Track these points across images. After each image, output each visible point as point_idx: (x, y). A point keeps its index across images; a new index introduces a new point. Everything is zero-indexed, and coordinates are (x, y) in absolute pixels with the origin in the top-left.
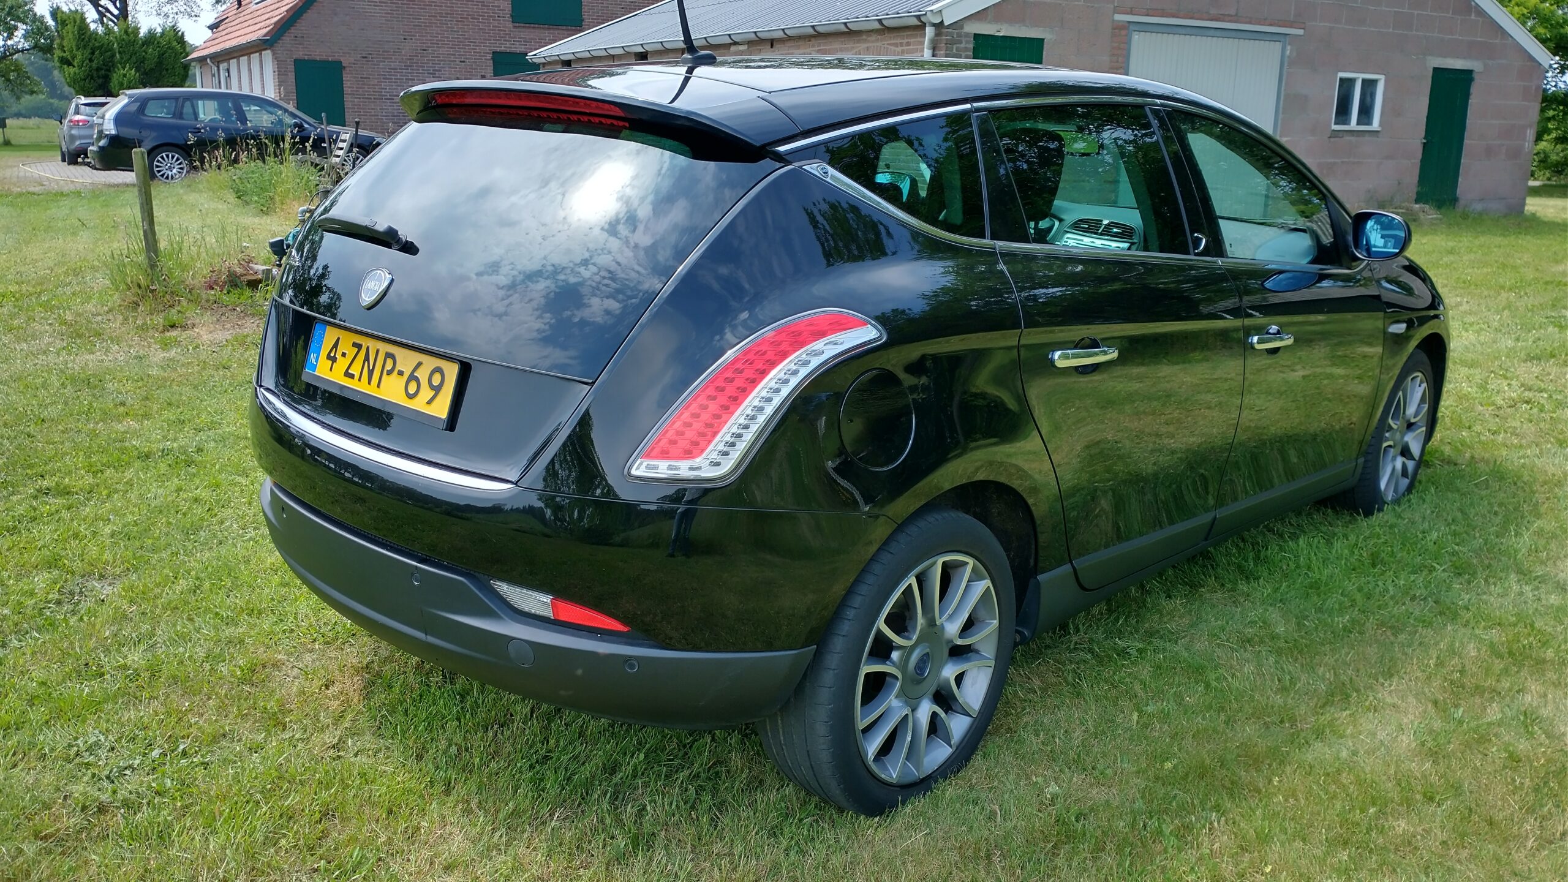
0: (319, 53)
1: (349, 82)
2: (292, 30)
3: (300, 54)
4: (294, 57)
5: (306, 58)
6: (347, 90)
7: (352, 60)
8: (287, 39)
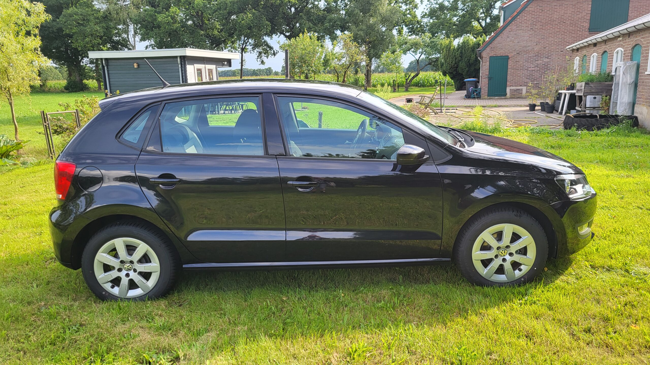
0: (500, 53)
1: (510, 63)
2: (490, 45)
3: (492, 54)
4: (490, 55)
5: (494, 55)
6: (509, 67)
7: (513, 55)
8: (488, 49)
